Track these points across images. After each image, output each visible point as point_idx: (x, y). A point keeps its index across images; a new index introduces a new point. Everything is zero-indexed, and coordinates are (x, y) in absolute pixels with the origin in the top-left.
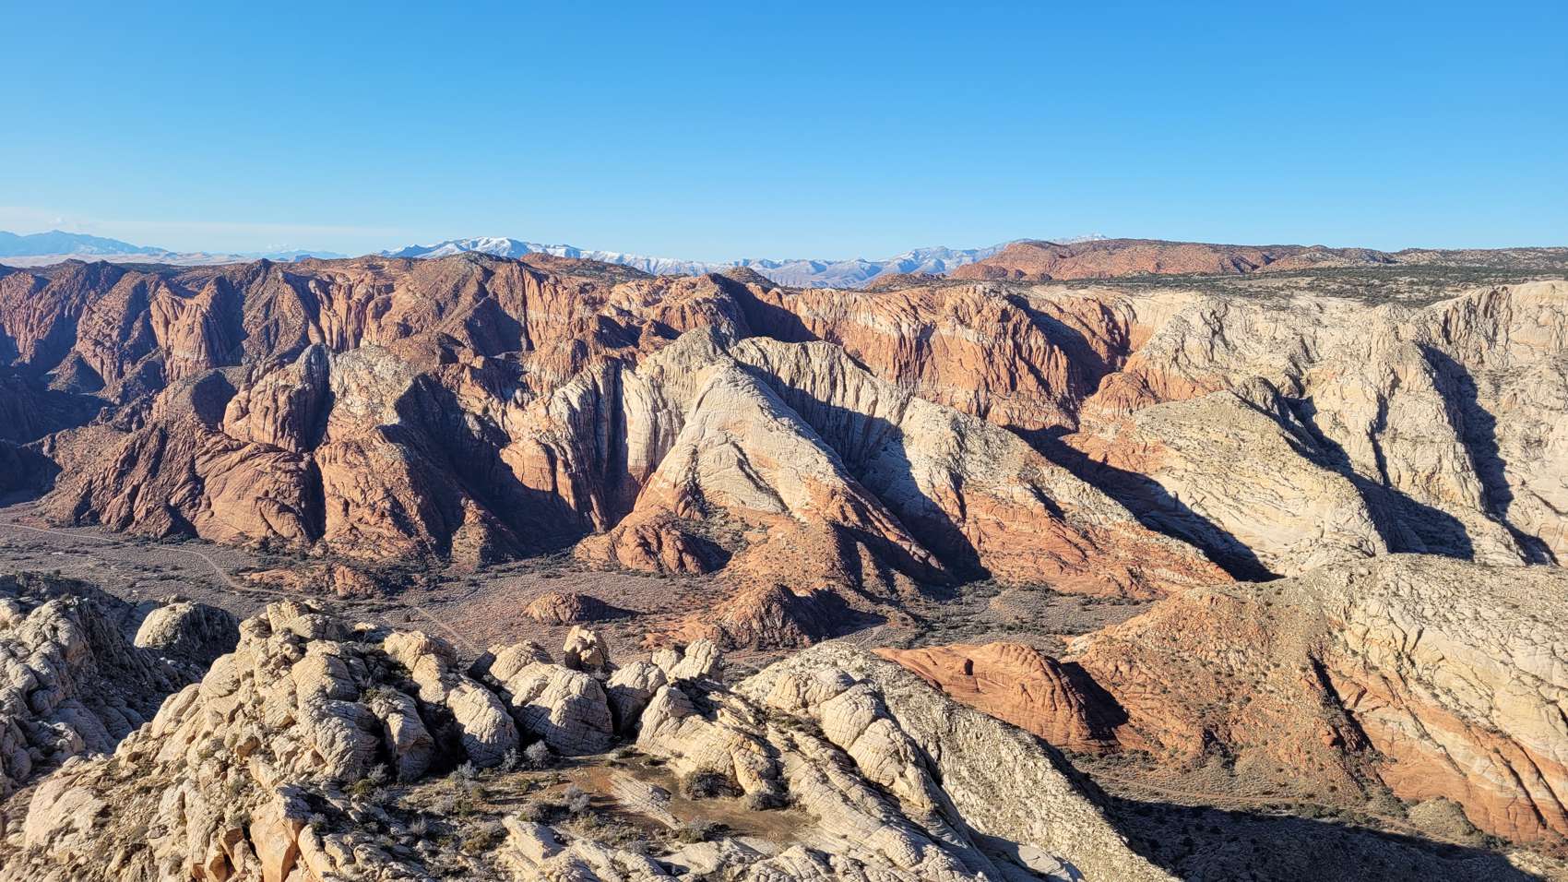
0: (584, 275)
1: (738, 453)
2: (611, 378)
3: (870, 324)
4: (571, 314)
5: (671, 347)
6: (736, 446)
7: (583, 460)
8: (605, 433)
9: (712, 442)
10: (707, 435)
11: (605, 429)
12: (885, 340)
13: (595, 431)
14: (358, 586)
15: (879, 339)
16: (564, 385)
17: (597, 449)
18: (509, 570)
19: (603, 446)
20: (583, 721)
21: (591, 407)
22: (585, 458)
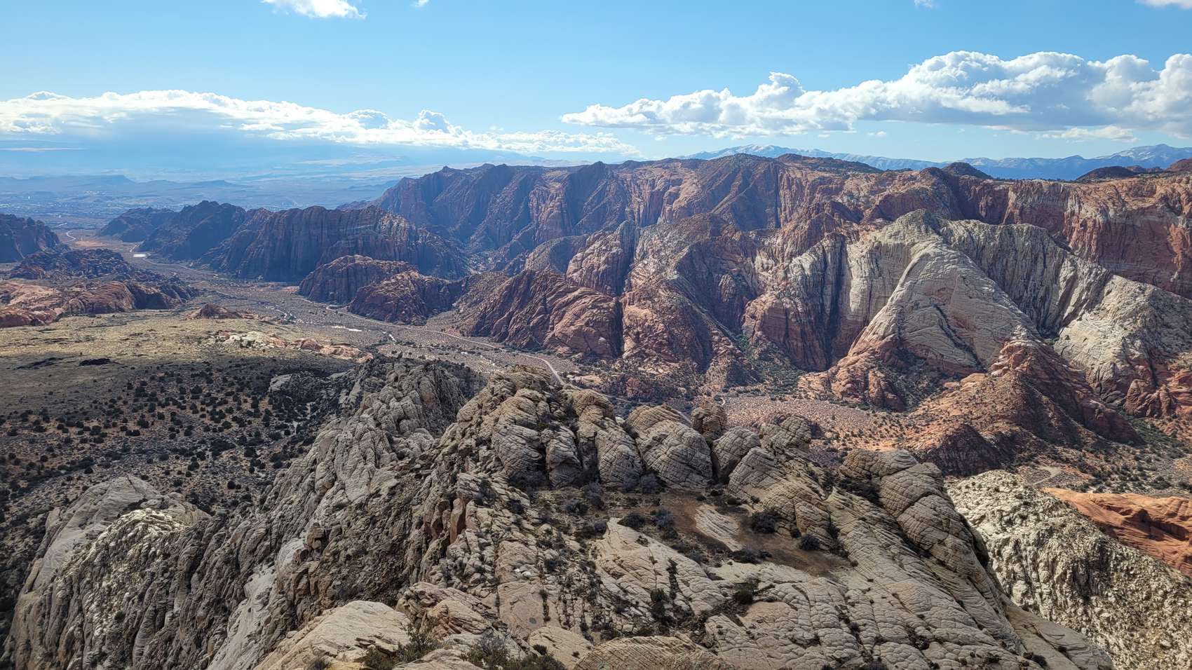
0: (825, 171)
1: (939, 315)
2: (838, 250)
3: (1077, 211)
4: (811, 200)
5: (890, 228)
6: (938, 309)
7: (810, 314)
8: (829, 293)
9: (917, 305)
10: (914, 299)
11: (829, 290)
12: (1090, 224)
15: (1084, 225)
16: (800, 254)
17: (822, 305)
18: (747, 392)
19: (828, 303)
20: (688, 465)
21: (820, 273)
22: (812, 312)
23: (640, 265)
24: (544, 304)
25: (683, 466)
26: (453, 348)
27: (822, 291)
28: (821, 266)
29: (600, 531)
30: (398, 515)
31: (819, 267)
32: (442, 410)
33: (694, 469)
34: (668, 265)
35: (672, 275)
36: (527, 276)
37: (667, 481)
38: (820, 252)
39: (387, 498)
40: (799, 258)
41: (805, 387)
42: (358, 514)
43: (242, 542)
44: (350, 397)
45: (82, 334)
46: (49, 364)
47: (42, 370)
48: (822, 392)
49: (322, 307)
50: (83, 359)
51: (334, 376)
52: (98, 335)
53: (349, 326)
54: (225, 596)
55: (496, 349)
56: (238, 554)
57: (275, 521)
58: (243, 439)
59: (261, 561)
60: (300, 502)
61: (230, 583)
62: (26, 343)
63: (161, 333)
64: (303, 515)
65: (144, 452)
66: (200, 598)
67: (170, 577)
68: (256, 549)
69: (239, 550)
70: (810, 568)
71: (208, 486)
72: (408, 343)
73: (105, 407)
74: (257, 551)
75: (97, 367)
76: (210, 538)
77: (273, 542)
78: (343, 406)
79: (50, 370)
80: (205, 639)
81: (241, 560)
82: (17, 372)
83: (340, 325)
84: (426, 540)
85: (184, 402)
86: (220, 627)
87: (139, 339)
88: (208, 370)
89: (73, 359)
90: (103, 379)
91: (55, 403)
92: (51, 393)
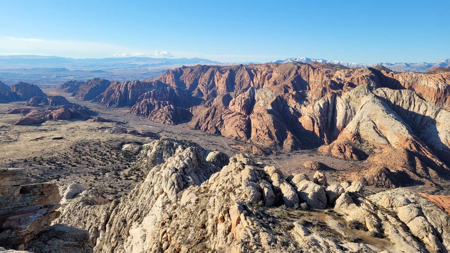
0: (327, 68)
1: (373, 124)
2: (333, 99)
3: (426, 84)
4: (322, 79)
5: (353, 90)
6: (373, 122)
7: (323, 123)
8: (330, 115)
9: (365, 120)
10: (363, 118)
11: (330, 114)
12: (432, 90)
13: (327, 114)
14: (258, 152)
15: (429, 89)
16: (319, 100)
17: (327, 120)
19: (330, 119)
20: (318, 199)
21: (326, 107)
22: (323, 122)
23: (257, 103)
24: (221, 118)
25: (316, 200)
26: (188, 134)
28: (327, 104)
30: (201, 213)
35: (270, 107)
36: (215, 107)
38: (326, 100)
39: (195, 204)
40: (318, 102)
41: (321, 151)
43: (127, 213)
44: (152, 153)
45: (53, 127)
46: (41, 139)
47: (39, 141)
48: (327, 153)
49: (138, 118)
50: (54, 137)
51: (145, 145)
53: (148, 125)
54: (122, 234)
55: (203, 135)
56: (126, 218)
57: (140, 206)
58: (113, 169)
59: (135, 221)
60: (149, 199)
61: (124, 229)
62: (33, 131)
63: (81, 128)
65: (78, 173)
66: (113, 234)
67: (98, 225)
68: (133, 216)
69: (126, 216)
71: (102, 186)
73: (63, 156)
75: (59, 140)
76: (112, 211)
79: (42, 141)
81: (127, 220)
82: (30, 142)
83: (145, 125)
85: (91, 154)
86: (121, 246)
87: (73, 130)
89: (50, 137)
90: (62, 145)
91: (45, 154)
92: (43, 150)
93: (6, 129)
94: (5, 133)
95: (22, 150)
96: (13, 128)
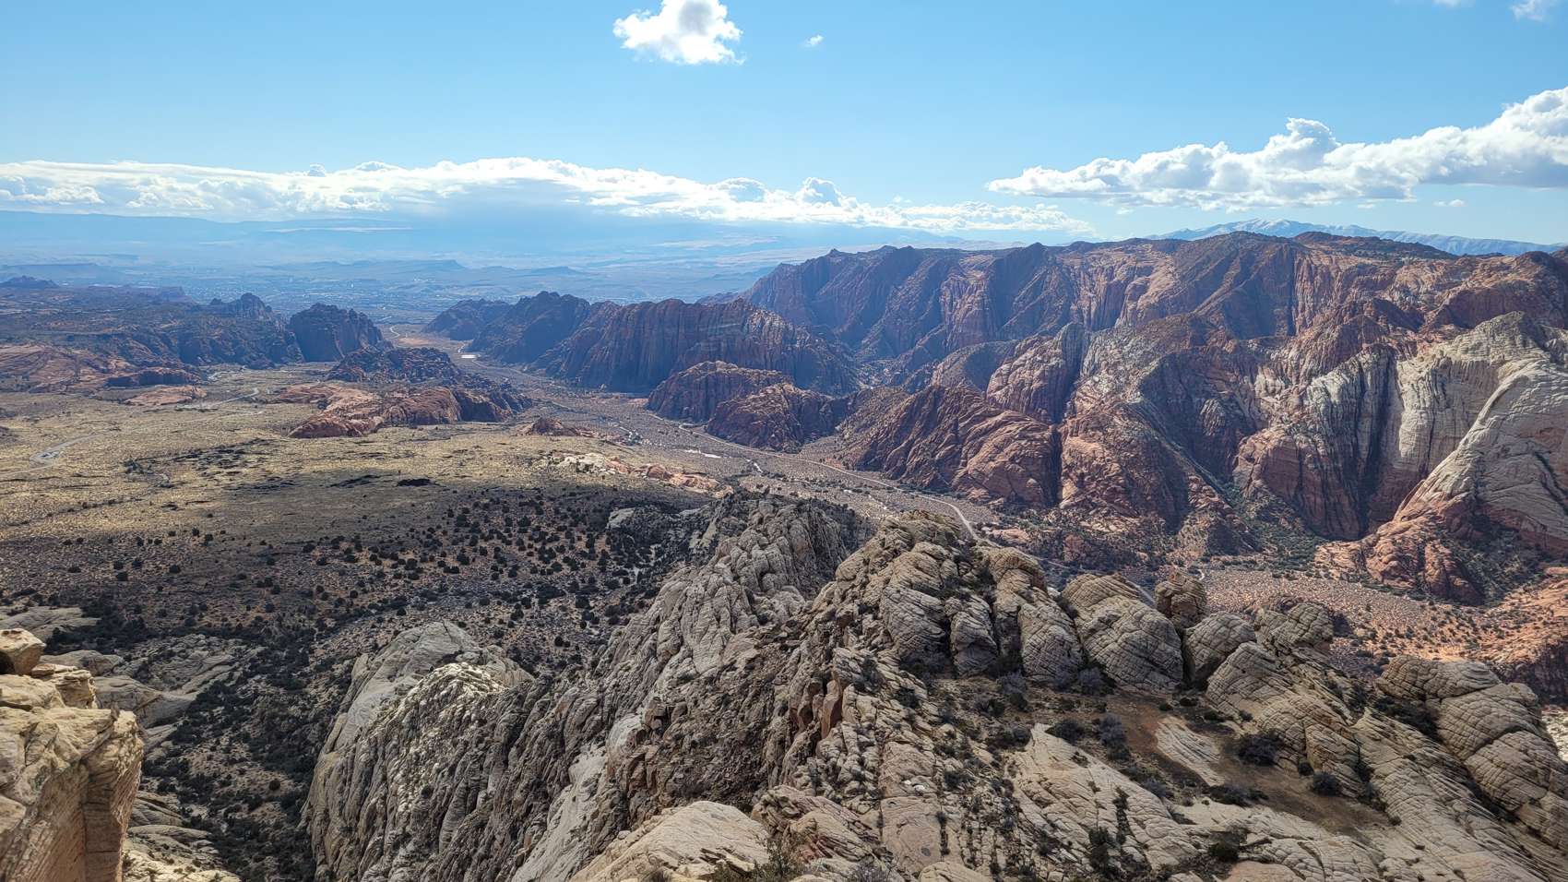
0: (1366, 255)
4: (1343, 297)
6: (1540, 458)
8: (1368, 429)
9: (1506, 451)
11: (1368, 425)
14: (1084, 555)
16: (1324, 373)
17: (1356, 447)
18: (1238, 563)
19: (1364, 444)
20: (1147, 660)
21: (1354, 400)
22: (1340, 456)
23: (1089, 382)
24: (955, 431)
25: (1141, 661)
26: (834, 484)
27: (1356, 426)
28: (1354, 392)
29: (1021, 740)
30: (756, 695)
31: (1352, 392)
32: (817, 563)
33: (1157, 665)
34: (1128, 383)
35: (1133, 397)
36: (935, 393)
37: (1116, 679)
38: (1355, 371)
39: (744, 673)
40: (1322, 378)
41: (1326, 562)
42: (707, 691)
43: (568, 713)
44: (704, 540)
45: (402, 449)
46: (364, 483)
47: (357, 489)
48: (1351, 570)
49: (674, 426)
50: (401, 478)
51: (685, 513)
52: (418, 451)
53: (705, 450)
54: (546, 778)
55: (889, 488)
56: (563, 728)
57: (608, 691)
58: (574, 585)
59: (589, 739)
60: (638, 668)
61: (553, 763)
62: (341, 456)
63: (487, 450)
64: (641, 686)
65: (463, 594)
66: (518, 778)
67: (485, 749)
68: (584, 723)
69: (564, 723)
70: (1326, 821)
71: (532, 640)
72: (778, 476)
73: (423, 537)
74: (586, 725)
75: (416, 489)
76: (532, 705)
77: (605, 717)
78: (695, 551)
79: (366, 489)
80: (521, 830)
81: (566, 735)
82: (330, 490)
83: (695, 448)
84: (791, 730)
85: (510, 536)
86: (540, 816)
87: (464, 457)
88: (538, 498)
89: (390, 478)
90: (422, 504)
91: (369, 529)
92: (365, 517)
93: (263, 448)
94: (259, 460)
95: (303, 513)
96: (285, 446)
